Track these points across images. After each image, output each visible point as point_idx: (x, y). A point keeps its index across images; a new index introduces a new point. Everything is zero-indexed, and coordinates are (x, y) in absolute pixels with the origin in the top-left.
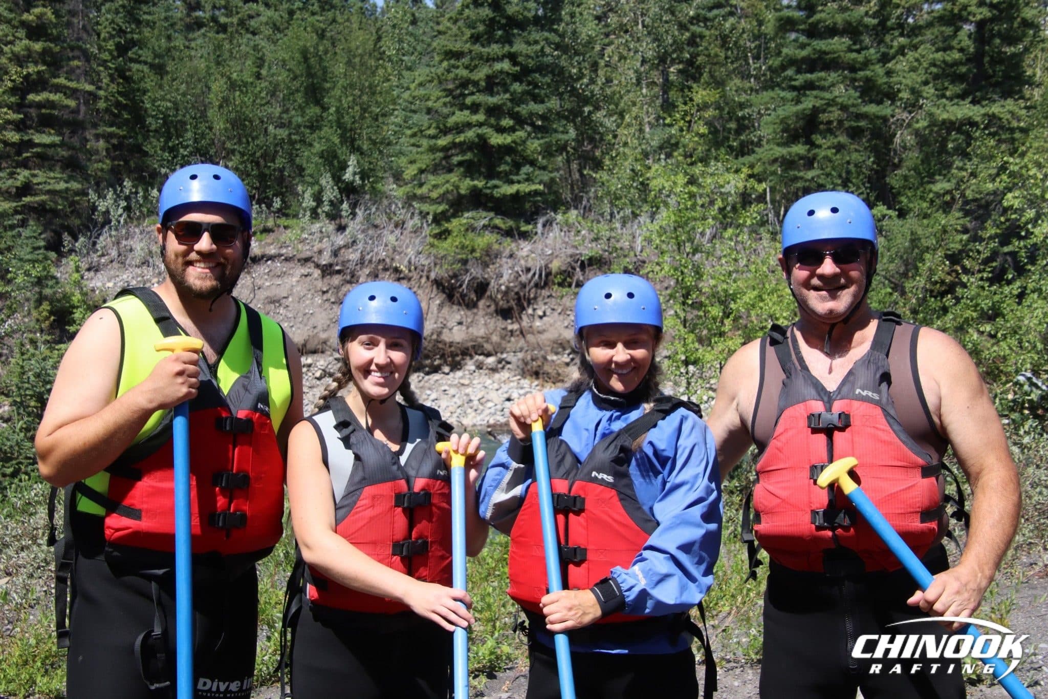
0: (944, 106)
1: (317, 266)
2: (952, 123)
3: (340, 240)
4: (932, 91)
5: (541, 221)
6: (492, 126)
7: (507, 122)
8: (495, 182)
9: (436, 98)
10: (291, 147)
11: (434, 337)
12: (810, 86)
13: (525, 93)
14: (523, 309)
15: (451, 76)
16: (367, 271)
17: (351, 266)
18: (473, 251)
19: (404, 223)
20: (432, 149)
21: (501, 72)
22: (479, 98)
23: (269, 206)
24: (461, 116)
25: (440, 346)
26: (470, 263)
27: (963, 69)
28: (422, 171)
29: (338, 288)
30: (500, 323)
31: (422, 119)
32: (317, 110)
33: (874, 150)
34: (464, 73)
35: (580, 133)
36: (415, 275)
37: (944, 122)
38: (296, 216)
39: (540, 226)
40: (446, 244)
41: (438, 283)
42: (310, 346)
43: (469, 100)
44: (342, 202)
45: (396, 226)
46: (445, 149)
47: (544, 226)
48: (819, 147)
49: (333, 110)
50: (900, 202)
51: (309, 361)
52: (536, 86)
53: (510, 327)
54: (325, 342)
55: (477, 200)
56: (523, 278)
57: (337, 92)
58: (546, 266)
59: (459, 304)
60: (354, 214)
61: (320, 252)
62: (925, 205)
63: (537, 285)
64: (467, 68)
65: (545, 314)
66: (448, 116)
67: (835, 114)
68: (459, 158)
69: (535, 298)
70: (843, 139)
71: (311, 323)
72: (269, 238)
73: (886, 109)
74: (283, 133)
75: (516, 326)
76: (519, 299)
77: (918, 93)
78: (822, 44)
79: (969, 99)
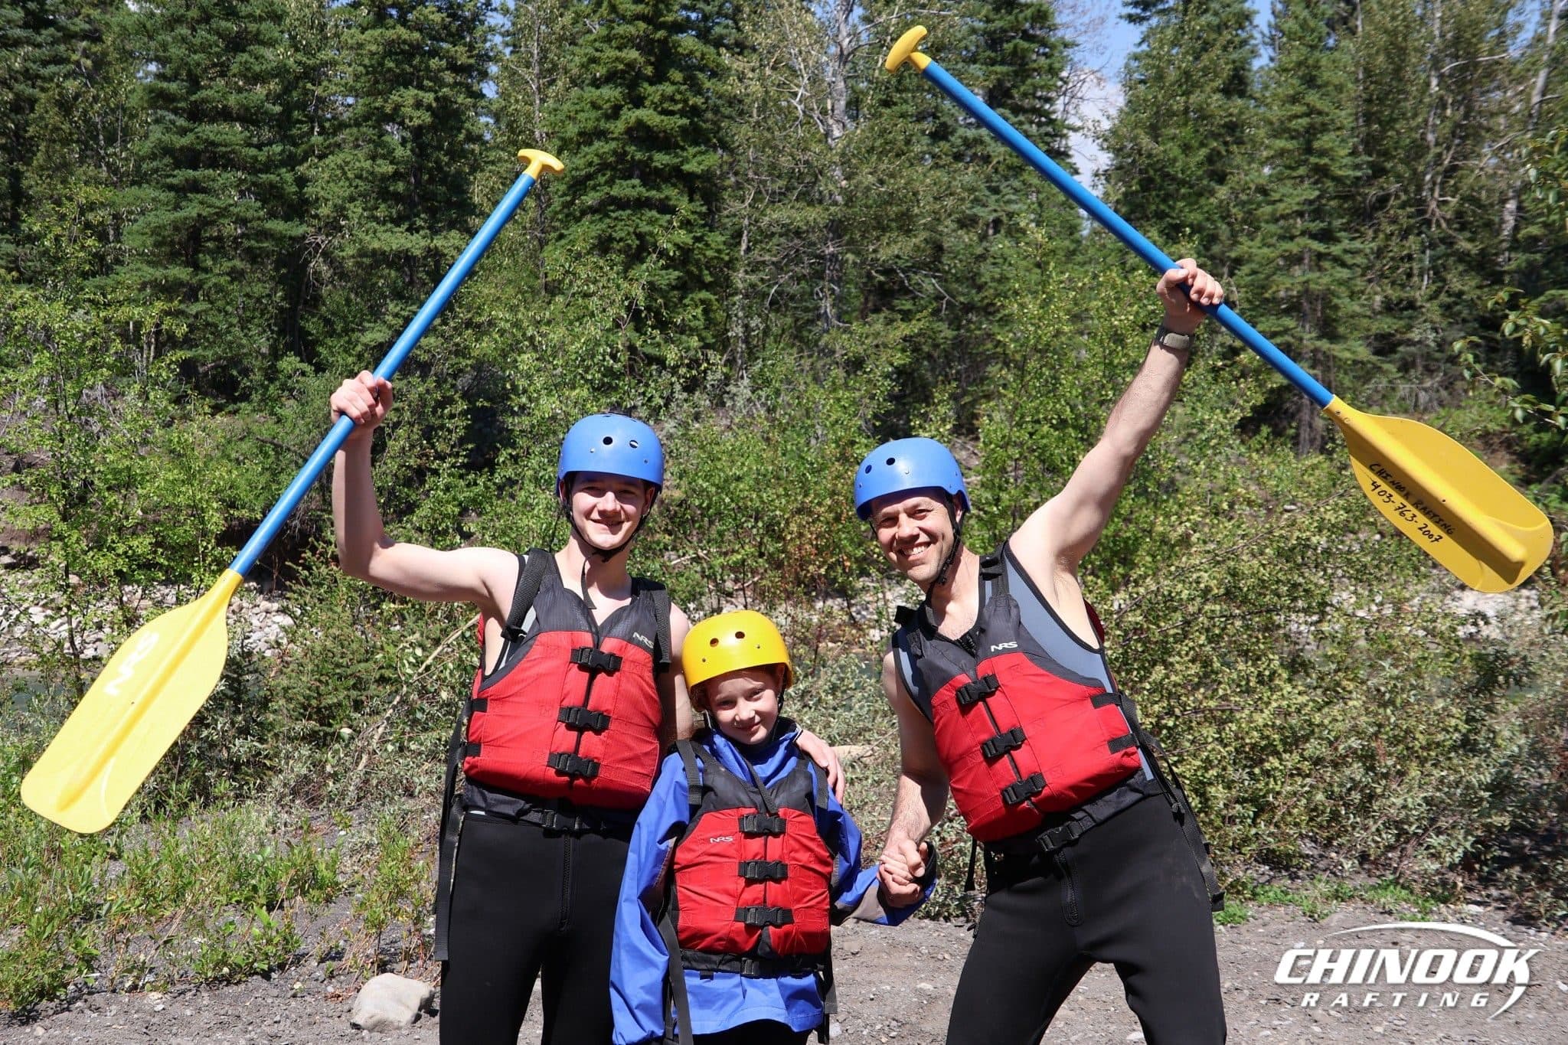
0: (375, 232)
2: (384, 253)
4: (360, 210)
12: (195, 187)
27: (400, 187)
33: (281, 281)
37: (374, 251)
48: (206, 270)
50: (318, 354)
62: (350, 360)
67: (230, 229)
70: (238, 263)
77: (341, 211)
78: (209, 130)
79: (406, 226)
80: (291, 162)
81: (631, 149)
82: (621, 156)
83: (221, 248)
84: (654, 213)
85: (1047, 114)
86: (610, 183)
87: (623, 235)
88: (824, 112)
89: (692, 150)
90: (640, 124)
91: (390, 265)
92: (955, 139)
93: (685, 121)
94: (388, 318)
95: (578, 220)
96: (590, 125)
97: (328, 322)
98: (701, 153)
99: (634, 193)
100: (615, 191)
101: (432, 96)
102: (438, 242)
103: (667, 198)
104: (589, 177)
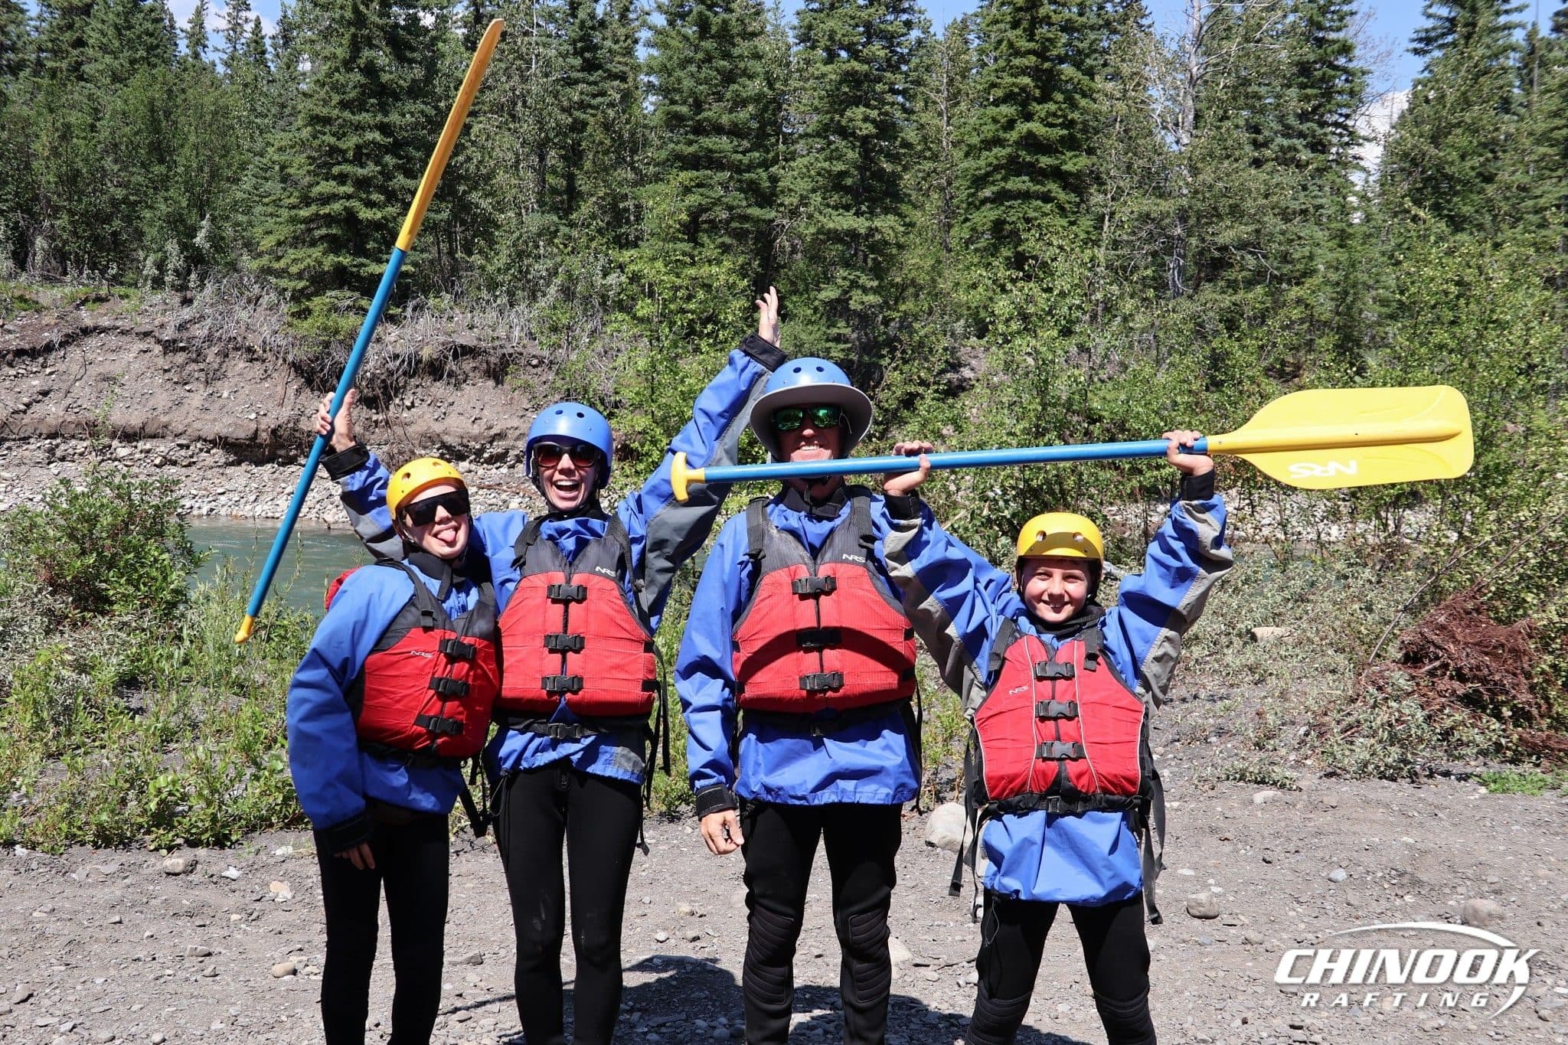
0: (830, 215)
1: (159, 342)
2: (836, 231)
3: (187, 313)
4: (819, 199)
5: (411, 304)
6: (361, 200)
7: (375, 197)
8: (363, 260)
9: (299, 167)
10: (129, 209)
11: (291, 425)
12: (697, 183)
13: (397, 167)
14: (390, 398)
15: (317, 142)
16: (215, 349)
17: (197, 342)
18: (337, 332)
19: (258, 299)
20: (293, 220)
21: (373, 142)
22: (346, 168)
23: (103, 273)
24: (326, 187)
25: (297, 434)
26: (333, 346)
27: (849, 181)
28: (279, 244)
29: (182, 367)
30: (365, 412)
31: (274, 187)
32: (163, 169)
33: (757, 253)
34: (332, 140)
35: (455, 215)
36: (269, 355)
38: (135, 285)
39: (409, 310)
40: (306, 324)
41: (296, 367)
42: (148, 430)
43: (336, 170)
44: (189, 273)
45: (249, 301)
46: (306, 221)
47: (414, 309)
49: (181, 170)
51: (148, 446)
52: (410, 159)
53: (375, 418)
54: (166, 427)
55: (341, 278)
56: (391, 365)
57: (186, 151)
58: (416, 353)
59: (319, 389)
60: (202, 286)
61: (162, 326)
62: (809, 312)
63: (405, 373)
64: (333, 135)
65: (413, 405)
66: (311, 186)
67: (721, 214)
68: (323, 231)
69: (404, 387)
70: (727, 240)
71: (150, 404)
72: (103, 308)
73: (769, 214)
74: (120, 193)
75: (380, 417)
76: (385, 388)
77: (804, 201)
78: (708, 142)
79: (853, 211)
80: (766, 165)
81: (1022, 153)
82: (1012, 159)
83: (714, 226)
84: (1039, 203)
85: (1345, 128)
86: (1005, 179)
87: (1014, 219)
88: (1177, 125)
89: (1069, 154)
90: (1030, 134)
91: (841, 241)
92: (1274, 146)
93: (1065, 132)
94: (839, 281)
95: (978, 208)
96: (990, 135)
97: (793, 283)
98: (1076, 156)
99: (1024, 187)
100: (1010, 186)
101: (876, 112)
102: (877, 223)
103: (1049, 191)
104: (988, 174)
